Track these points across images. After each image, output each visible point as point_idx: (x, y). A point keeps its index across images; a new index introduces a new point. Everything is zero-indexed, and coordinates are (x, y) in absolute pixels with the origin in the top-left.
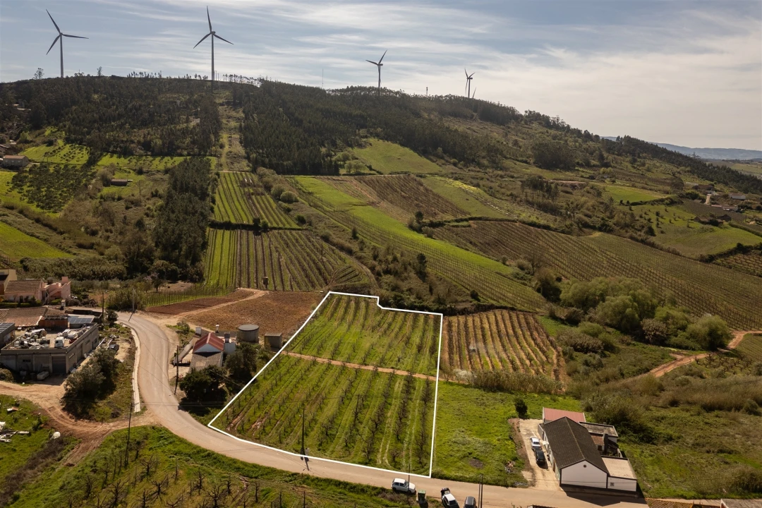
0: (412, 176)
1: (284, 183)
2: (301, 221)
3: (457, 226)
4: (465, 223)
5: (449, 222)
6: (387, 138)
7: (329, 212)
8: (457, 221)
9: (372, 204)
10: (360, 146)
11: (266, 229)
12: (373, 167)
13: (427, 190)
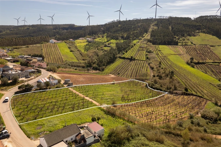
0: (208, 46)
1: (152, 47)
2: (147, 58)
3: (212, 65)
4: (217, 64)
5: (209, 63)
6: (209, 33)
7: (160, 56)
8: (213, 63)
9: (180, 55)
10: (194, 36)
11: (134, 60)
12: (193, 43)
13: (211, 51)
